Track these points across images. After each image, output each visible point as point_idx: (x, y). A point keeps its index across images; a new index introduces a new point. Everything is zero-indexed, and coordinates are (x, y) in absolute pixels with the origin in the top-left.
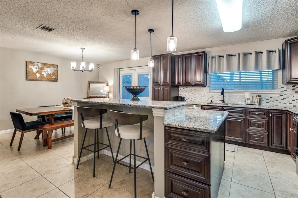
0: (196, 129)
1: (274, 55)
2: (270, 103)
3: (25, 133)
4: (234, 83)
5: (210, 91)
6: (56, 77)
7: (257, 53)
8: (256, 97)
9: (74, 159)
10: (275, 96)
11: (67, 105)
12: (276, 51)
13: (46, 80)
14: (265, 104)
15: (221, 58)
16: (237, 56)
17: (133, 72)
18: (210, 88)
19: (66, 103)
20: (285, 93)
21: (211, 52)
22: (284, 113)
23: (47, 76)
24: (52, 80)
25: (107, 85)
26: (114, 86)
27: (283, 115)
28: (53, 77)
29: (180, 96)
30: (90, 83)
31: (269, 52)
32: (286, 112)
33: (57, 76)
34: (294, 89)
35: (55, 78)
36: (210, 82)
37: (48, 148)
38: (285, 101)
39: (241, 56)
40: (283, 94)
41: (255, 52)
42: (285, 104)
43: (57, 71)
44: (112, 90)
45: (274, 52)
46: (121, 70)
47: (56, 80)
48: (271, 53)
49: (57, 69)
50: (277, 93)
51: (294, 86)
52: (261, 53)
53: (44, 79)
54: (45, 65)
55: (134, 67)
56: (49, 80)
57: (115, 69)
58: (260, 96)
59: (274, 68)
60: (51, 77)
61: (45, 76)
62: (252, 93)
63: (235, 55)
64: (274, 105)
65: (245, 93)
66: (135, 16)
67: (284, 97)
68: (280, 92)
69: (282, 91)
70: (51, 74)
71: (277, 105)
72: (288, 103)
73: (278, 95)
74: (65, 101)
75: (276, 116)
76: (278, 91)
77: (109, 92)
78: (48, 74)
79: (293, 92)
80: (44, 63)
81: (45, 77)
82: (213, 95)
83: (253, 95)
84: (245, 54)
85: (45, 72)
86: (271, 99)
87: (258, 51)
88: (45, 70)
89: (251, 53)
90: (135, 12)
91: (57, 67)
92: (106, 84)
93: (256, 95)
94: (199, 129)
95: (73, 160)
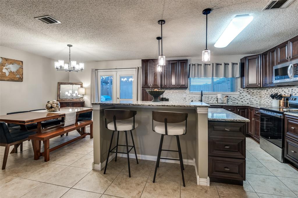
0: (236, 120)
1: (236, 66)
2: (233, 101)
3: (10, 147)
4: (209, 85)
5: (190, 93)
6: (21, 76)
7: (225, 64)
8: (225, 97)
9: (94, 165)
10: (236, 97)
11: (53, 109)
12: (237, 64)
13: (8, 79)
14: (230, 102)
15: (199, 66)
16: (211, 65)
17: (114, 73)
18: (190, 90)
19: (52, 107)
20: (243, 94)
21: (191, 60)
22: (246, 108)
23: (9, 75)
24: (16, 79)
25: (82, 87)
26: (92, 87)
27: (246, 110)
28: (17, 76)
29: (164, 97)
30: (60, 84)
31: (233, 64)
32: (247, 107)
33: (22, 74)
34: (248, 92)
35: (19, 77)
36: (190, 85)
37: (46, 161)
38: (242, 100)
39: (215, 65)
40: (241, 95)
41: (224, 63)
42: (242, 102)
43: (23, 68)
44: (89, 91)
45: (236, 65)
46: (99, 71)
47: (21, 80)
48: (234, 65)
49: (22, 66)
50: (237, 94)
51: (247, 89)
52: (227, 65)
53: (5, 79)
54: (6, 60)
55: (116, 69)
56: (12, 79)
57: (92, 70)
58: (228, 97)
59: (236, 76)
60: (14, 76)
61: (7, 74)
62: (223, 95)
63: (210, 65)
64: (236, 103)
65: (217, 94)
66: (162, 25)
67: (242, 97)
68: (239, 94)
69: (241, 93)
70: (15, 72)
71: (237, 103)
72: (244, 101)
73: (238, 96)
74: (49, 105)
75: (242, 111)
76: (238, 93)
77: (84, 94)
78: (11, 71)
79: (247, 94)
80: (5, 58)
81: (7, 76)
82: (192, 96)
83: (223, 96)
84: (217, 64)
85: (6, 69)
86: (234, 99)
87: (226, 62)
88: (7, 67)
89: (221, 64)
90: (162, 22)
91: (22, 64)
92: (80, 85)
93: (225, 96)
94: (239, 120)
95: (94, 167)
